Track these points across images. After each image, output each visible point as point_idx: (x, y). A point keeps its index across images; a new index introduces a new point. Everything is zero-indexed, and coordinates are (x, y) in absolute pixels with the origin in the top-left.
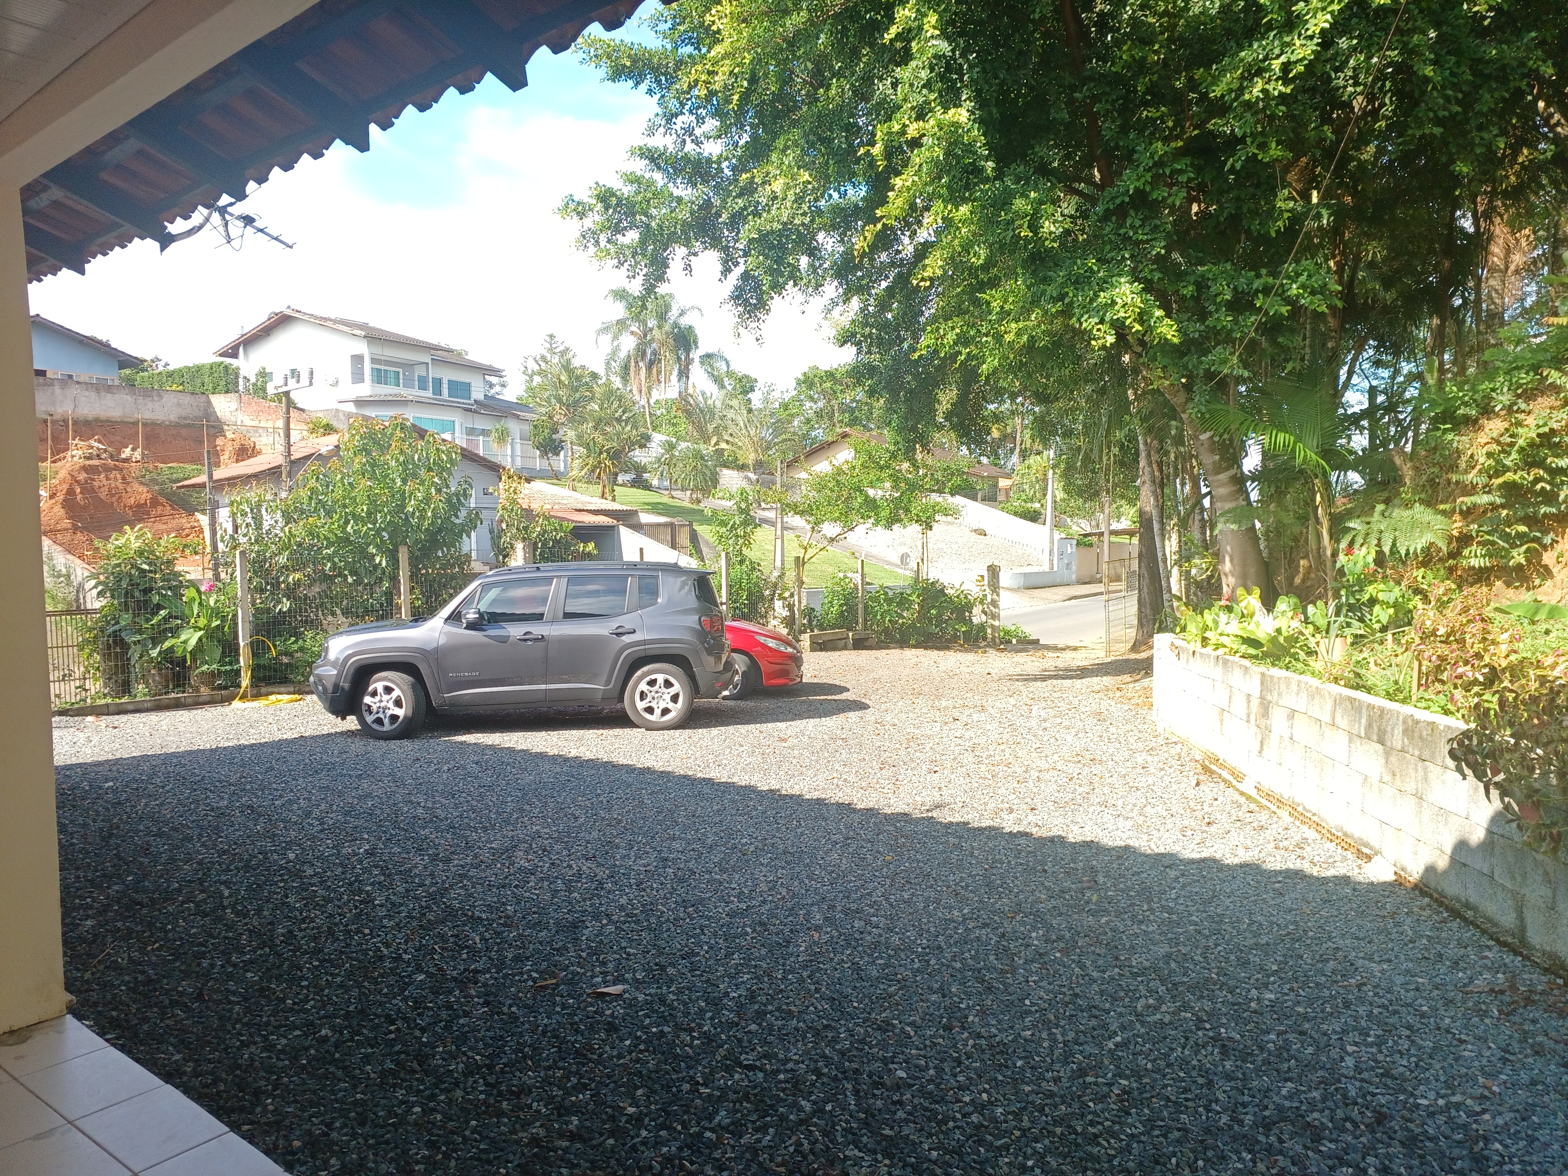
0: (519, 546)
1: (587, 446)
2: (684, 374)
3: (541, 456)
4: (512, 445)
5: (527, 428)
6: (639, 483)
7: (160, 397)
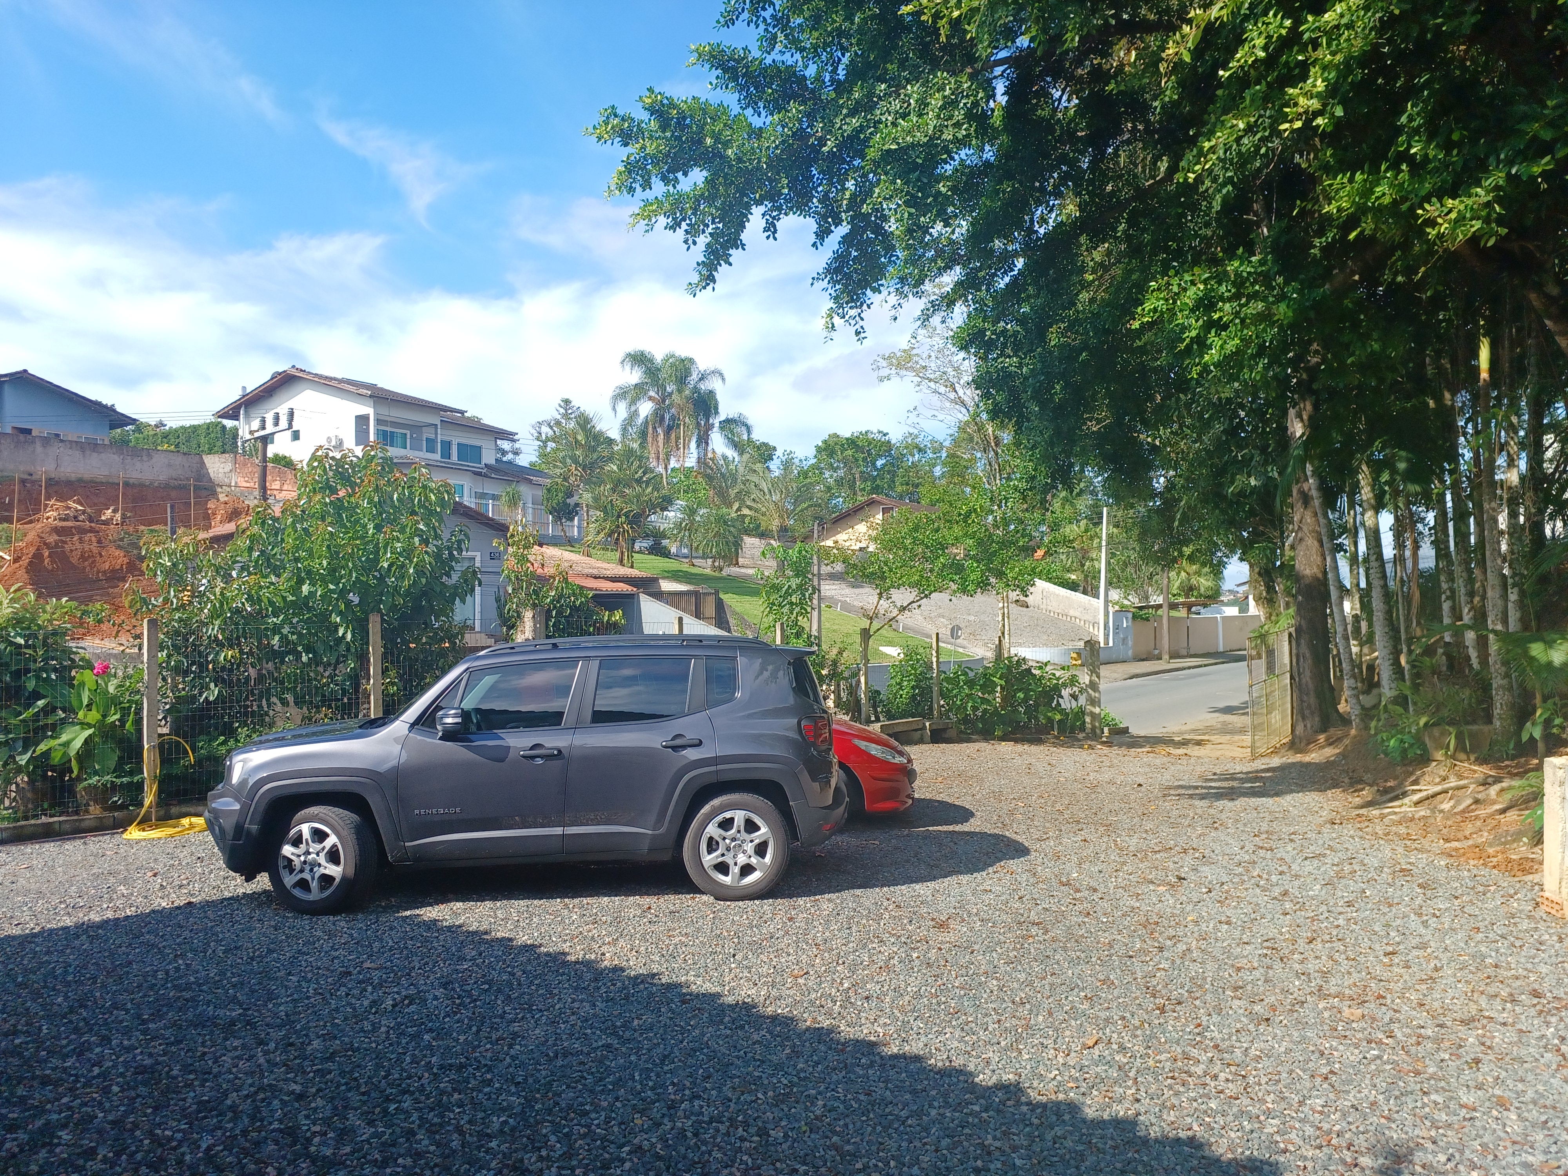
0: (528, 615)
1: (605, 510)
2: (703, 440)
3: (555, 522)
4: (524, 509)
5: (540, 493)
6: (658, 550)
7: (150, 456)
